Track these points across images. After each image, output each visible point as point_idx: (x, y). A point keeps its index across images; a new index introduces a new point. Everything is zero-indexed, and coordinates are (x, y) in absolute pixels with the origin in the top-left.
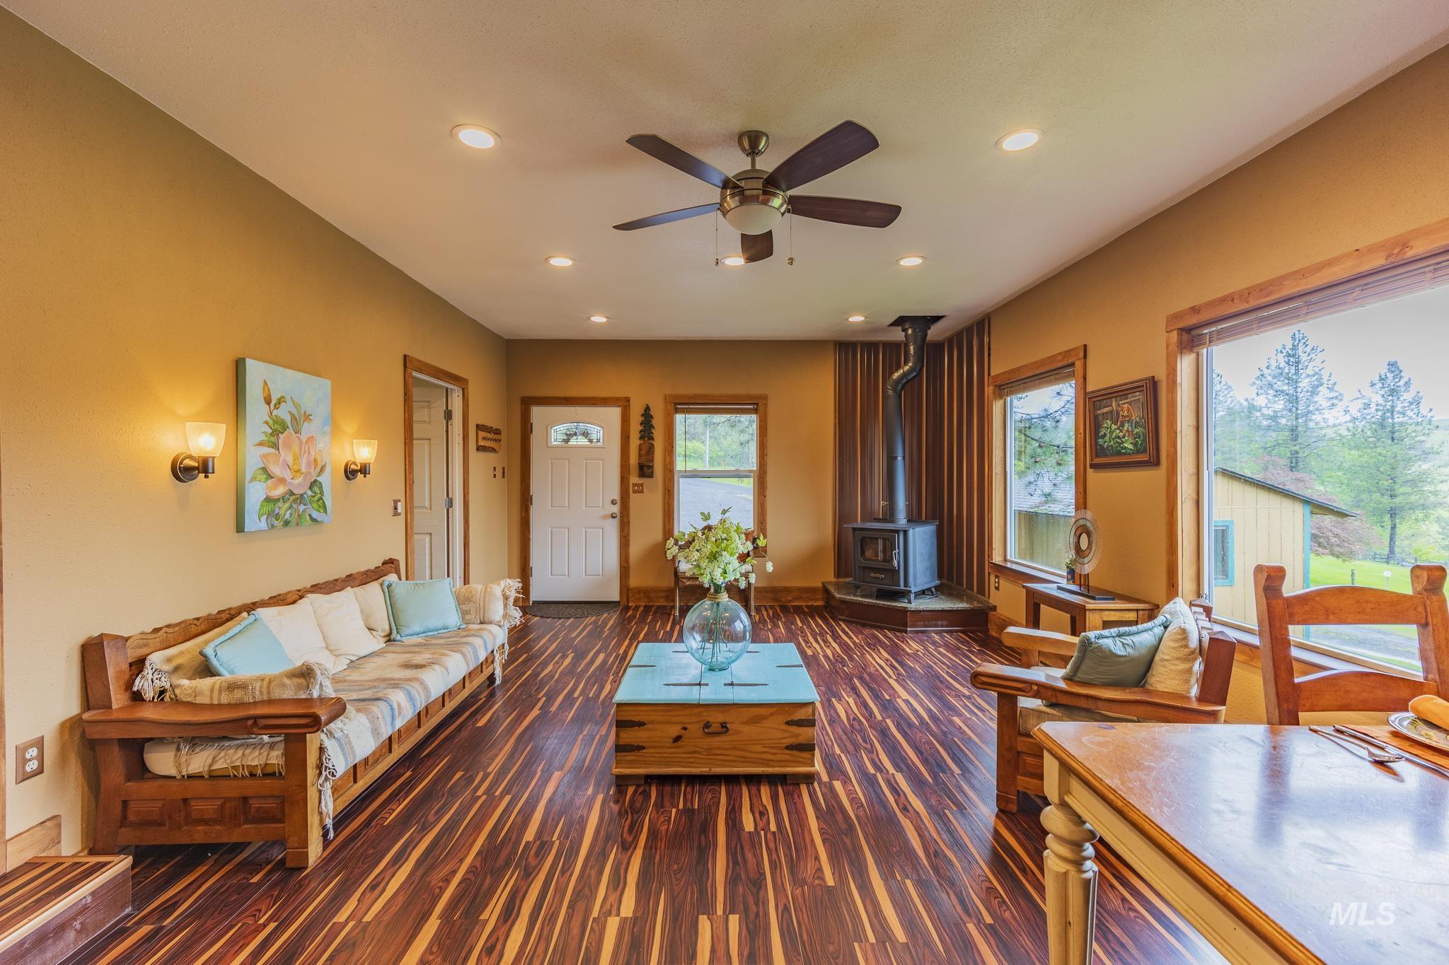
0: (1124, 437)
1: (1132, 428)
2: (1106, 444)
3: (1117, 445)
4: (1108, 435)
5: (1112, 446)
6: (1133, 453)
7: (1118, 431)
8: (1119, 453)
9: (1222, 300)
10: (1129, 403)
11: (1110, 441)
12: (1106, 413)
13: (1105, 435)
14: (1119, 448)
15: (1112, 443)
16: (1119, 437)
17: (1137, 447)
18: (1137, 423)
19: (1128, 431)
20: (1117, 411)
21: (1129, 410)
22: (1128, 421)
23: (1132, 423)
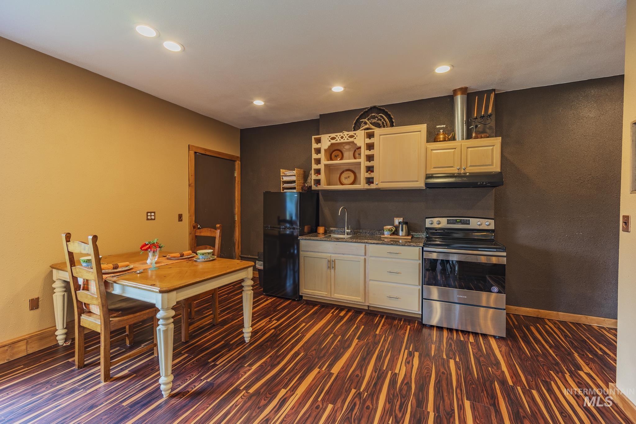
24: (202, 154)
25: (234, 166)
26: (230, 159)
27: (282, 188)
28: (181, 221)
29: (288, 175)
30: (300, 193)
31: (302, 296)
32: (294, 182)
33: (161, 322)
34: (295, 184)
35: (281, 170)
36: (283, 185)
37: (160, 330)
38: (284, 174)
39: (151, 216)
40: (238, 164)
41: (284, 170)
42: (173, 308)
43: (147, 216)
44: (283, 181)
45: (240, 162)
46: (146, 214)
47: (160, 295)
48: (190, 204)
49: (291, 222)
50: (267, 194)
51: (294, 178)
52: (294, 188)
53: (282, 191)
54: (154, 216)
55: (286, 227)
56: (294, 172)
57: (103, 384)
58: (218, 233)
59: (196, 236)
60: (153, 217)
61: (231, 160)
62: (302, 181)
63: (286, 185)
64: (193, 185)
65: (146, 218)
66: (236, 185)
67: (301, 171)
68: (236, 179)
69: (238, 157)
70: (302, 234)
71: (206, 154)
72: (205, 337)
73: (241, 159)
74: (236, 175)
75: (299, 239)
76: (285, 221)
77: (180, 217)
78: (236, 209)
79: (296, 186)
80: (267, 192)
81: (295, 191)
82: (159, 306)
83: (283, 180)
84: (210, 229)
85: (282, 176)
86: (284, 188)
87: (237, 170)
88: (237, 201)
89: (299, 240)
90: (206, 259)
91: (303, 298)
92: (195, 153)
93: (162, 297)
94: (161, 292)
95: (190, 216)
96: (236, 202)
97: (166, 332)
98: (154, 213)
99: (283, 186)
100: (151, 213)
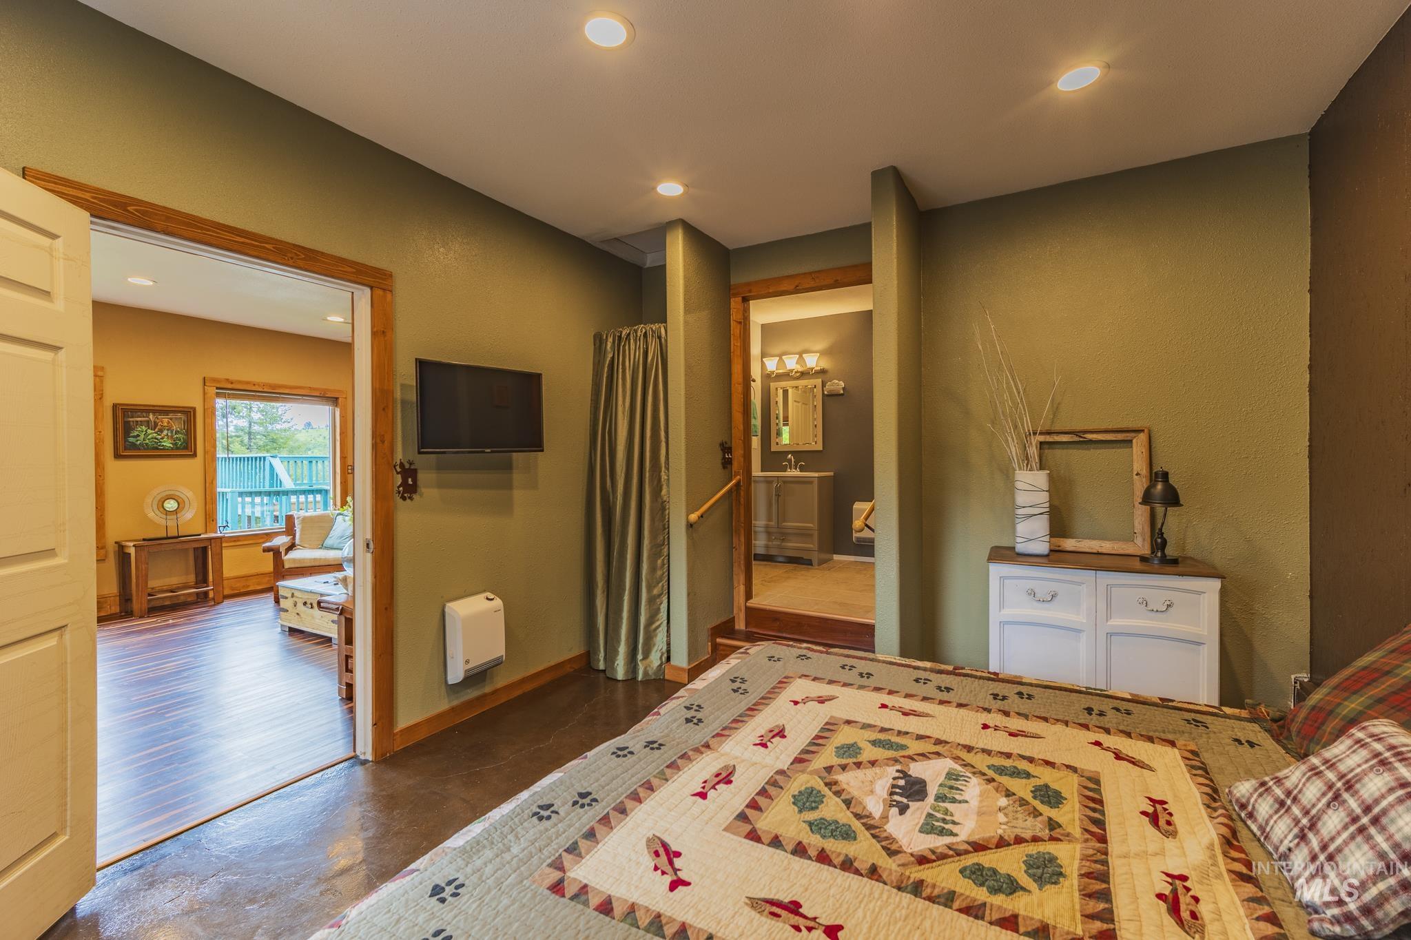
0: (162, 438)
1: (172, 434)
2: (140, 442)
3: (154, 443)
4: (142, 436)
5: (147, 444)
6: (173, 449)
7: (155, 435)
8: (157, 449)
9: (248, 383)
10: (171, 419)
11: (144, 440)
12: (142, 421)
13: (138, 436)
14: (156, 446)
15: (147, 441)
16: (156, 439)
17: (176, 445)
18: (177, 431)
19: (167, 435)
20: (155, 422)
21: (169, 423)
22: (168, 430)
23: (172, 431)
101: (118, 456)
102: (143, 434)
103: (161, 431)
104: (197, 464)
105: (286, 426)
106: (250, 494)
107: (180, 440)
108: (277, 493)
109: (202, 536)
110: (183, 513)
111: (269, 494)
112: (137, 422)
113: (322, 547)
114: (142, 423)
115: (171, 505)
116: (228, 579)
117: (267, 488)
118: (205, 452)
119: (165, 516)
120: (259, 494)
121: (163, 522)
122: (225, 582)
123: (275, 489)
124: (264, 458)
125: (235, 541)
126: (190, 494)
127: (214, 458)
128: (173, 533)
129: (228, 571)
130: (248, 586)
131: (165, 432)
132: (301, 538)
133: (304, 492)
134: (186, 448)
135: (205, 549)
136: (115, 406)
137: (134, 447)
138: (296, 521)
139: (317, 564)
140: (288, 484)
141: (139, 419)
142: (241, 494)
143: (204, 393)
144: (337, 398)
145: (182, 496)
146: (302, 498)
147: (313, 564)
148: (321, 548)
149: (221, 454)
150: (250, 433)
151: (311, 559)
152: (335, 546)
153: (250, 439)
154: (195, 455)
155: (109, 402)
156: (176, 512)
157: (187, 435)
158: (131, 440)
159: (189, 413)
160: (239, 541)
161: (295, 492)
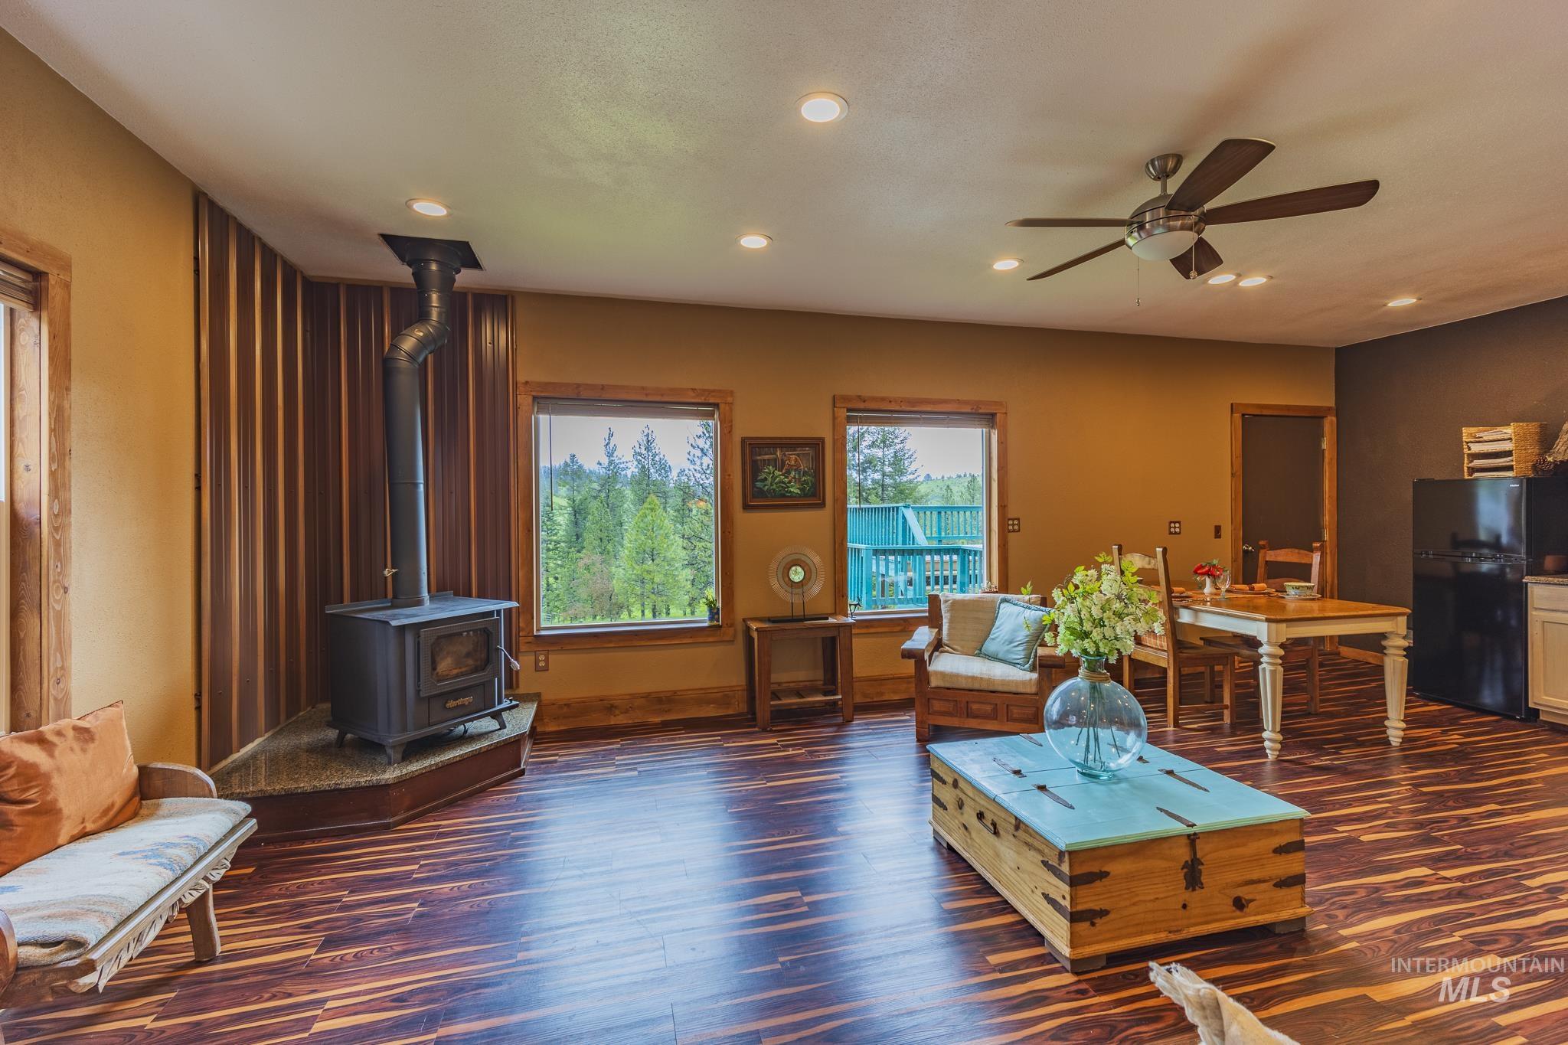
0: (790, 482)
1: (799, 476)
2: (766, 487)
3: (781, 489)
4: (770, 479)
5: (774, 490)
6: (800, 497)
7: (782, 477)
8: (783, 496)
9: (883, 399)
10: (798, 455)
11: (772, 485)
12: (768, 460)
13: (766, 479)
14: (783, 492)
15: (774, 487)
16: (783, 483)
17: (804, 491)
18: (805, 472)
19: (794, 478)
20: (782, 460)
21: (796, 460)
22: (795, 470)
23: (800, 472)
24: (1254, 415)
25: (1322, 427)
26: (1313, 415)
27: (1466, 469)
28: (1220, 537)
29: (1485, 438)
30: (1529, 480)
31: (1538, 710)
32: (1509, 454)
33: (1264, 659)
34: (1510, 458)
35: (1464, 430)
36: (1472, 462)
37: (1264, 669)
38: (1475, 437)
39: (1175, 527)
40: (1329, 424)
41: (1473, 430)
42: (1282, 646)
43: (1170, 527)
44: (1469, 455)
45: (1334, 419)
46: (1168, 524)
47: (1266, 624)
48: (1233, 508)
49: (1495, 545)
50: (1422, 487)
51: (1507, 446)
52: (1510, 468)
53: (1466, 477)
54: (1179, 527)
55: (1480, 554)
56: (1509, 431)
57: (1172, 728)
58: (1316, 558)
59: (1267, 562)
60: (1178, 530)
61: (1315, 417)
62: (1533, 450)
63: (1477, 463)
64: (1240, 473)
65: (1168, 532)
66: (1326, 467)
67: (1533, 427)
68: (1326, 454)
69: (1329, 409)
70: (1536, 570)
71: (1264, 413)
72: (1301, 723)
73: (1339, 411)
74: (1325, 446)
75: (1524, 581)
76: (1478, 544)
77: (1218, 531)
78: (1327, 518)
79: (1514, 463)
80: (1421, 481)
81: (1510, 474)
82: (1263, 638)
83: (1469, 452)
84: (1297, 551)
85: (1467, 443)
86: (1472, 470)
87: (1327, 435)
88: (1329, 501)
89: (1526, 584)
90: (1302, 597)
91: (1541, 718)
92: (1243, 415)
93: (1268, 626)
94: (1268, 620)
95: (1235, 529)
96: (1327, 502)
97: (1273, 673)
98: (1179, 522)
99: (1471, 465)
100: (1175, 523)
101: (746, 507)
102: (772, 477)
103: (788, 472)
104: (823, 516)
105: (911, 477)
106: (885, 552)
107: (807, 484)
108: (911, 552)
109: (831, 620)
110: (810, 584)
111: (902, 552)
112: (764, 460)
113: (979, 652)
114: (767, 463)
115: (797, 575)
116: (861, 680)
117: (900, 546)
118: (835, 500)
119: (789, 589)
120: (893, 552)
121: (789, 599)
122: (856, 685)
123: (907, 546)
124: (898, 508)
125: (867, 627)
126: (817, 559)
127: (844, 510)
128: (798, 612)
129: (860, 669)
130: (882, 694)
131: (793, 474)
132: (949, 635)
133: (938, 551)
134: (813, 497)
135: (833, 640)
136: (744, 440)
137: (761, 494)
138: (942, 606)
139: (976, 686)
140: (922, 542)
141: (766, 457)
142: (876, 552)
143: (834, 418)
144: (993, 415)
145: (808, 561)
146: (937, 558)
147: (970, 686)
148: (978, 655)
149: (852, 503)
150: (883, 486)
151: (967, 677)
152: (1000, 656)
153: (883, 490)
154: (822, 505)
155: (738, 434)
156: (801, 584)
157: (815, 477)
158: (759, 484)
159: (817, 444)
160: (872, 627)
161: (930, 551)
